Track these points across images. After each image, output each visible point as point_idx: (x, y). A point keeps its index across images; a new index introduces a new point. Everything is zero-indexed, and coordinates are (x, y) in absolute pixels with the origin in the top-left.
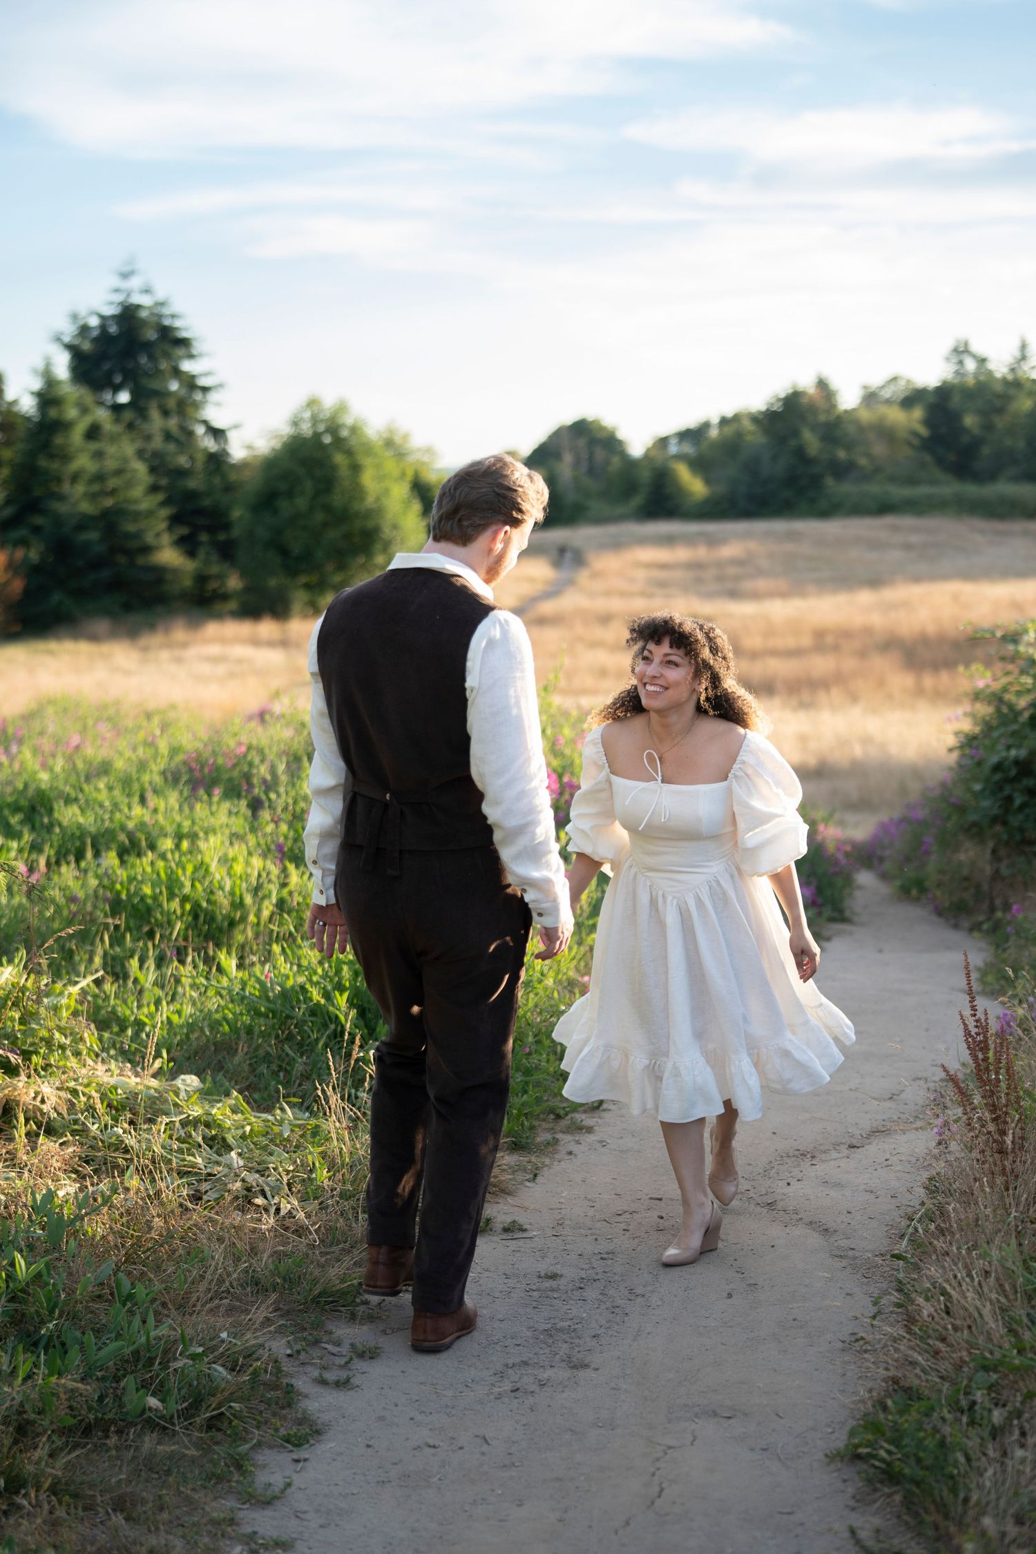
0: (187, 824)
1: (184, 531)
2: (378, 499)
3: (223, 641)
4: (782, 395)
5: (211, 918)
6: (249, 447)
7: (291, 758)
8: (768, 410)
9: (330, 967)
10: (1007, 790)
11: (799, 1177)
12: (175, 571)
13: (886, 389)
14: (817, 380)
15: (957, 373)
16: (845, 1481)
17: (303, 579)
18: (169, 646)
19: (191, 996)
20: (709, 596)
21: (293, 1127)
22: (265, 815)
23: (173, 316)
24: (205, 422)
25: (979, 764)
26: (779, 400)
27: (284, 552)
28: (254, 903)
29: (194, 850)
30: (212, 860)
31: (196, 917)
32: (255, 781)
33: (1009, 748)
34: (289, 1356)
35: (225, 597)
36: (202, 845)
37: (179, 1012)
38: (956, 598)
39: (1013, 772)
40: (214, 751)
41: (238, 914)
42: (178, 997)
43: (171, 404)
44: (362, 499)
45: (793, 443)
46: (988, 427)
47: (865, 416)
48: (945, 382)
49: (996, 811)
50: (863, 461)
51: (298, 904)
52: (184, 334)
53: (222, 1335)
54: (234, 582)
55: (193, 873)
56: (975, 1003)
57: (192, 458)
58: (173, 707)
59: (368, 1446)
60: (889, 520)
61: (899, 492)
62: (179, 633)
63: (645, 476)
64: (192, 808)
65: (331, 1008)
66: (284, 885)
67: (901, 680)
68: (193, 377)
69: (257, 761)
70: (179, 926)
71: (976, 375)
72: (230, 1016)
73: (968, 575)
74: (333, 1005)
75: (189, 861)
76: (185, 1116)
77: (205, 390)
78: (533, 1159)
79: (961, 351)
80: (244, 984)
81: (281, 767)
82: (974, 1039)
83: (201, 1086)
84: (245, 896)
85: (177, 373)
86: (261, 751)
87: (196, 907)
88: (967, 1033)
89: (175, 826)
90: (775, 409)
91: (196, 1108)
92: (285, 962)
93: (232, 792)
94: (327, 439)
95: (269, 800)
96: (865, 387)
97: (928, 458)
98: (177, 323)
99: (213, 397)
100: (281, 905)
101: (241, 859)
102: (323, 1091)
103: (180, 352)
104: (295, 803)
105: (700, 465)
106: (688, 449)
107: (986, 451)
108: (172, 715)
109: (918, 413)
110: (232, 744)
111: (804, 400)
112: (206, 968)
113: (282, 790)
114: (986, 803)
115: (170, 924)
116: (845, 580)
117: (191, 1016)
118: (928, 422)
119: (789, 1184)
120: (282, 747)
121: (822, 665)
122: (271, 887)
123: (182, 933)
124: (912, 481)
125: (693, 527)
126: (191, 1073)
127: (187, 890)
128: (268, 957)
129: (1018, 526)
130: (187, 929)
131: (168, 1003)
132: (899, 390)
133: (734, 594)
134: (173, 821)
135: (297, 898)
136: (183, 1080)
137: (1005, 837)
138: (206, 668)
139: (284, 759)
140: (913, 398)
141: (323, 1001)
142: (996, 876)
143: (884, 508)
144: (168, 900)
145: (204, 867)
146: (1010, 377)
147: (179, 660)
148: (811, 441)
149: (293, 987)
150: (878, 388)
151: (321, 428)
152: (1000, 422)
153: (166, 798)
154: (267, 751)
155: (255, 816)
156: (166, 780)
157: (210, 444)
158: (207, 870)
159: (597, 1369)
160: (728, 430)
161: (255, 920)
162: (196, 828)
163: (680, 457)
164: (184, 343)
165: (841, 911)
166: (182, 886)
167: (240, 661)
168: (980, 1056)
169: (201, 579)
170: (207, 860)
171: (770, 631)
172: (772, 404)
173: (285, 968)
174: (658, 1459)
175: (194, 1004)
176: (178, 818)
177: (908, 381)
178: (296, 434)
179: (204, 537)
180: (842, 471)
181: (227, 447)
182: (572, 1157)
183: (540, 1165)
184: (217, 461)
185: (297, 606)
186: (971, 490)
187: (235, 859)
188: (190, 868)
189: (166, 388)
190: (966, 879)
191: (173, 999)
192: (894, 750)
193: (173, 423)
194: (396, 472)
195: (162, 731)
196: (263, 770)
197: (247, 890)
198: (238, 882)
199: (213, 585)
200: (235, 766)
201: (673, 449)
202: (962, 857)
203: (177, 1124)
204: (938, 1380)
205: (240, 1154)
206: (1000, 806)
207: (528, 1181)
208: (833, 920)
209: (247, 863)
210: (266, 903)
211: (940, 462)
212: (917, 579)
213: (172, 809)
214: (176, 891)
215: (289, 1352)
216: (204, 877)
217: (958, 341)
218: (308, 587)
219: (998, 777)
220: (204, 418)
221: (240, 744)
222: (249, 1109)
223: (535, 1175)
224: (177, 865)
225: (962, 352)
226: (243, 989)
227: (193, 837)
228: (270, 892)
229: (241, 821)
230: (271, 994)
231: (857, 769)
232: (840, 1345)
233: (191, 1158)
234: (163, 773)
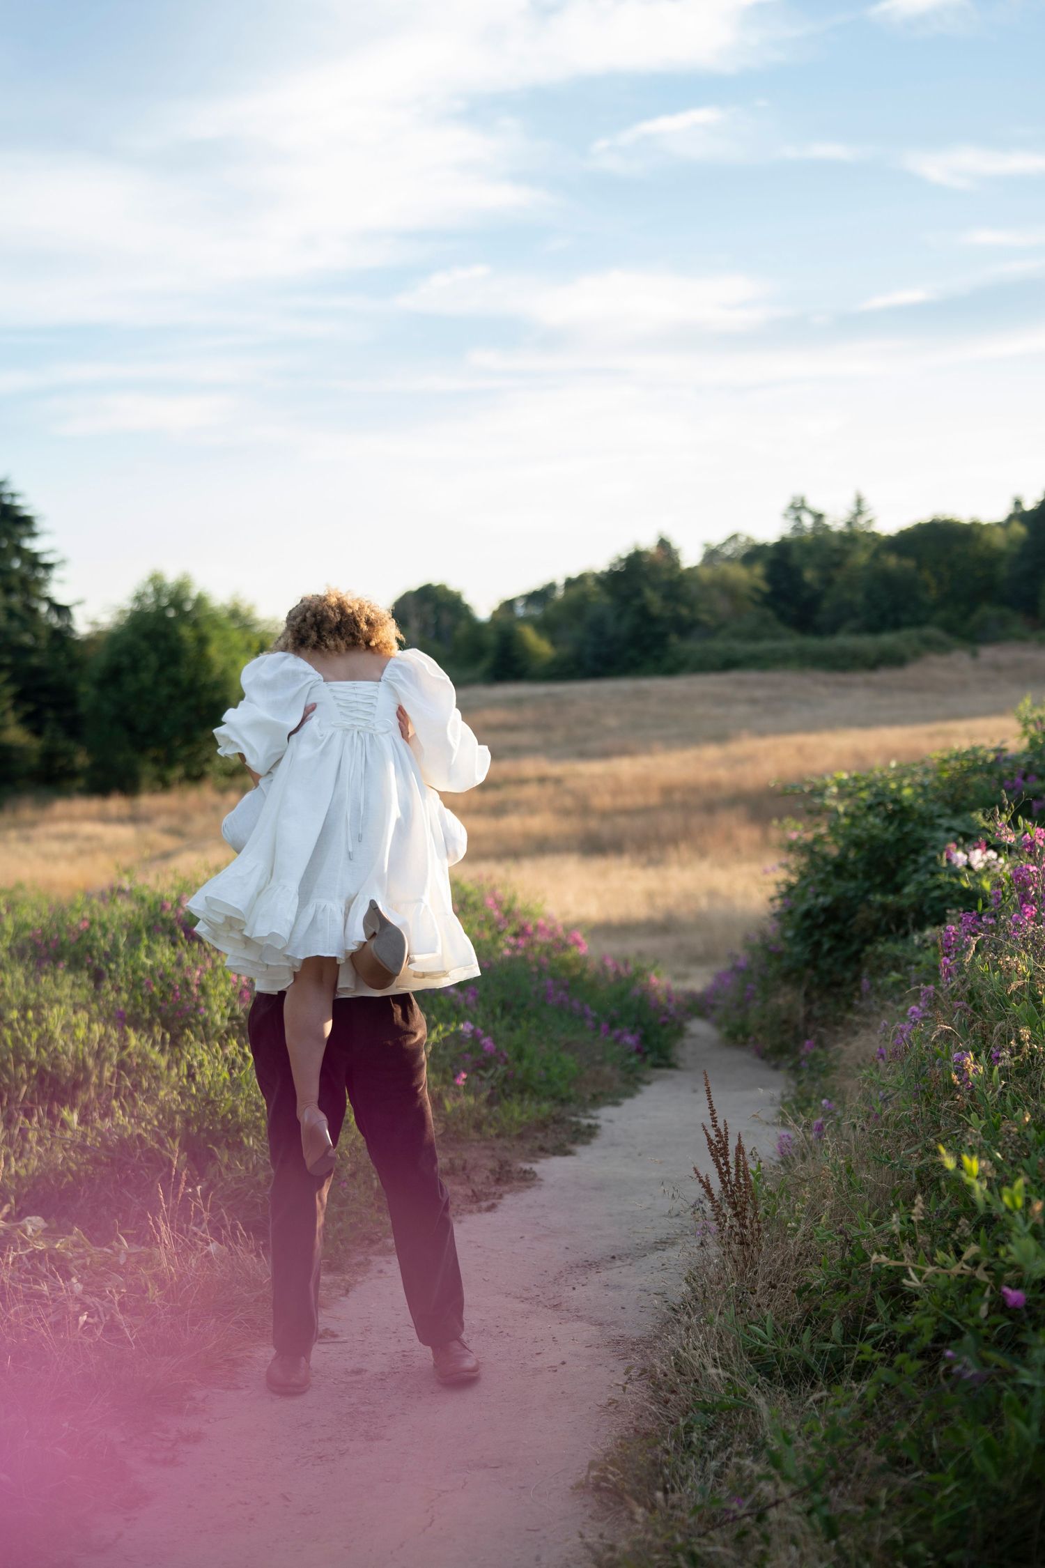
0: (32, 996)
1: (30, 708)
2: (224, 672)
3: (71, 818)
4: (625, 555)
5: (55, 1081)
6: (94, 623)
7: (132, 930)
8: (611, 570)
9: (164, 1117)
10: (816, 937)
11: (584, 1282)
12: (21, 750)
13: (728, 547)
14: (659, 539)
15: (795, 528)
16: (585, 1506)
17: (152, 753)
18: (17, 825)
19: (37, 1151)
20: (559, 757)
21: (129, 1255)
22: (108, 985)
23: (13, 495)
24: (49, 600)
25: (790, 913)
26: (621, 560)
27: (130, 727)
28: (96, 1065)
29: (39, 1021)
30: (56, 1027)
31: (42, 1081)
32: (95, 953)
33: (817, 896)
34: (123, 1442)
35: (72, 774)
36: (45, 1012)
37: (26, 1166)
38: (800, 750)
39: (822, 919)
40: (58, 928)
41: (82, 1076)
42: (25, 1154)
43: (15, 581)
44: (209, 671)
45: (636, 602)
46: (829, 582)
47: (706, 574)
48: (783, 539)
49: (807, 956)
50: (704, 617)
51: (137, 1064)
52: (27, 513)
53: (64, 1425)
54: (82, 759)
55: (38, 1040)
56: (715, 1116)
57: (36, 637)
58: (20, 886)
59: (190, 1506)
60: (734, 675)
61: (743, 648)
62: (27, 812)
63: (491, 639)
64: (37, 982)
65: (164, 1152)
66: (124, 1048)
67: (747, 834)
68: (36, 555)
69: (99, 934)
70: (24, 1088)
71: (814, 529)
72: (74, 1168)
73: (810, 727)
74: (166, 1149)
75: (34, 1029)
76: (31, 1249)
77: (48, 567)
78: (347, 1277)
79: (798, 507)
80: (84, 1136)
81: (122, 940)
82: (715, 1146)
83: (46, 1225)
84: (87, 1059)
85: (19, 551)
86: (102, 926)
87: (42, 1070)
88: (710, 1142)
89: (21, 999)
90: (618, 569)
91: (41, 1243)
92: (124, 1116)
93: (76, 964)
94: (171, 613)
95: (110, 971)
96: (706, 545)
97: (770, 613)
98: (18, 502)
99: (56, 574)
100: (122, 1065)
101: (83, 1025)
102: (155, 1223)
103: (22, 530)
104: (134, 972)
105: (546, 627)
106: (536, 611)
107: (826, 605)
108: (20, 894)
109: (759, 570)
110: (75, 919)
111: (646, 560)
112: (50, 1122)
113: (121, 960)
114: (797, 949)
115: (18, 1088)
116: (690, 737)
117: (37, 1169)
118: (770, 578)
119: (574, 1289)
120: (124, 920)
121: (669, 822)
122: (112, 1049)
123: (28, 1096)
124: (754, 636)
125: (540, 689)
126: (37, 1215)
127: (33, 1056)
128: (107, 1113)
129: (860, 677)
130: (33, 1092)
131: (16, 1160)
132: (739, 547)
133: (584, 755)
134: (20, 994)
135: (137, 1060)
136: (29, 1221)
137: (816, 980)
138: (55, 847)
139: (125, 933)
140: (755, 554)
141: (157, 1146)
142: (809, 1018)
143: (728, 664)
144: (16, 1066)
145: (49, 1034)
146: (846, 530)
147: (27, 840)
148: (654, 599)
149: (131, 1136)
150: (718, 546)
151: (165, 601)
152: (839, 576)
153: (12, 972)
154: (108, 925)
155: (97, 987)
156: (12, 956)
157: (54, 620)
158: (51, 1038)
159: (390, 1440)
160: (574, 592)
161: (97, 1081)
162: (42, 1000)
163: (527, 620)
164: (27, 521)
165: (666, 1058)
166: (28, 1053)
167: (89, 838)
168: (722, 1161)
169: (49, 756)
170: (51, 1027)
171: (617, 791)
172: (615, 565)
173: (124, 1121)
174: (433, 1500)
175: (40, 1158)
176: (24, 991)
177: (748, 539)
178: (138, 609)
179: (50, 714)
180: (685, 628)
181: (71, 623)
182: (382, 1275)
183: (352, 1282)
184: (62, 637)
185: (145, 781)
186: (813, 643)
187: (77, 1026)
188: (35, 1035)
189: (10, 567)
190: (785, 1022)
191: (21, 1155)
192: (739, 903)
193: (16, 600)
194: (242, 644)
195: (8, 910)
196: (104, 944)
197: (89, 1054)
198: (81, 1046)
199: (61, 762)
200: (79, 940)
201: (520, 610)
202: (781, 1001)
203: (24, 1258)
204: (667, 1424)
205: (79, 1281)
206: (811, 951)
207: (342, 1295)
208: (657, 1066)
209: (89, 1029)
210: (107, 1065)
211: (782, 617)
212: (762, 733)
213: (18, 983)
214: (24, 1058)
215: (123, 1439)
216: (49, 1044)
217: (794, 498)
218: (155, 760)
219: (807, 923)
220: (47, 596)
221: (84, 919)
222: (89, 1243)
223: (347, 1291)
224: (23, 1035)
225: (800, 508)
226: (85, 1140)
227: (37, 1008)
228: (111, 1055)
229: (85, 992)
230: (110, 1143)
231: (702, 922)
232: (599, 1409)
233: (37, 1287)
234: (9, 949)
